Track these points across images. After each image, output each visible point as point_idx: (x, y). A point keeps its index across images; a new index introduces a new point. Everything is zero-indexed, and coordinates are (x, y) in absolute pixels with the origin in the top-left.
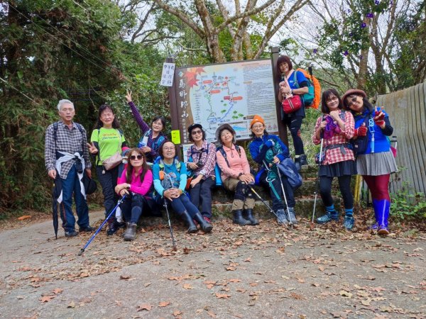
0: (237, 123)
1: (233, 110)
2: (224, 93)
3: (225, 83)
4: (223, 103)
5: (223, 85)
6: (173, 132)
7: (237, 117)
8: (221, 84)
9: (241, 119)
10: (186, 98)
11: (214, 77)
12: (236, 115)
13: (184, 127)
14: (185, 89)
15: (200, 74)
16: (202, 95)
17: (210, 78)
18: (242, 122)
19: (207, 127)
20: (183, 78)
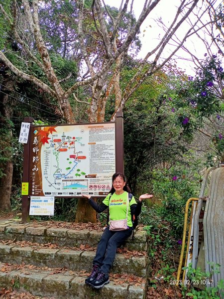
0: (79, 180)
1: (76, 168)
2: (70, 152)
3: (73, 143)
4: (69, 161)
5: (70, 144)
6: (23, 184)
7: (79, 175)
8: (68, 143)
9: (83, 177)
10: (37, 154)
11: (64, 136)
12: (79, 173)
13: (34, 180)
14: (38, 145)
15: (51, 133)
16: (52, 152)
17: (60, 137)
18: (84, 180)
19: (52, 182)
20: (37, 136)
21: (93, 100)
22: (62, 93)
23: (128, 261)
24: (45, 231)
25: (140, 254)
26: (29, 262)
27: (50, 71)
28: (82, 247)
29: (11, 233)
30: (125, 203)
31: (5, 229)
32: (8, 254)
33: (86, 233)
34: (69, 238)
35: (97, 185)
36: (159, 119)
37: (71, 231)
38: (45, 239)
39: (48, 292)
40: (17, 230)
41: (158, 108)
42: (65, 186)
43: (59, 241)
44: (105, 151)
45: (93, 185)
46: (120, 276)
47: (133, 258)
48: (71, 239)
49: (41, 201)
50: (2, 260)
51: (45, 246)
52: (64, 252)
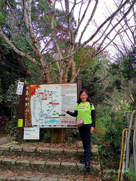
0: (55, 118)
1: (53, 110)
2: (49, 100)
3: (51, 95)
4: (49, 106)
6: (19, 120)
7: (55, 115)
8: (48, 95)
9: (57, 116)
10: (28, 102)
11: (45, 91)
12: (55, 113)
13: (26, 118)
14: (29, 96)
15: (37, 89)
16: (38, 101)
17: (43, 91)
18: (58, 118)
19: (38, 118)
20: (28, 90)
21: (62, 69)
22: (45, 65)
24: (36, 149)
25: (97, 163)
26: (28, 170)
27: (38, 51)
28: (60, 159)
29: (14, 151)
31: (10, 149)
32: (14, 165)
33: (62, 151)
34: (51, 154)
35: (66, 120)
36: (95, 79)
37: (52, 149)
38: (36, 155)
40: (17, 149)
41: (94, 73)
42: (46, 121)
43: (45, 155)
44: (71, 100)
45: (64, 120)
47: (93, 166)
48: (52, 154)
49: (30, 130)
50: (9, 169)
51: (36, 159)
52: (49, 163)
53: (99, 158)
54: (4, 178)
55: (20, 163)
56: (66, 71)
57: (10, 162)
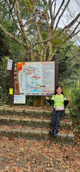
0: (37, 88)
1: (36, 82)
2: (33, 75)
3: (34, 70)
5: (33, 71)
6: (10, 89)
7: (37, 86)
9: (39, 87)
10: (17, 75)
11: (29, 67)
12: (37, 85)
13: (15, 87)
14: (17, 71)
15: (23, 65)
16: (24, 75)
17: (28, 67)
18: (39, 88)
19: (24, 88)
20: (16, 66)
21: (42, 49)
22: (30, 46)
23: (65, 124)
24: (24, 111)
25: (69, 121)
26: (19, 125)
27: (24, 34)
28: (42, 117)
29: (7, 112)
30: (62, 99)
31: (4, 110)
33: (43, 112)
34: (35, 114)
35: (46, 90)
36: (66, 58)
37: (36, 111)
38: (24, 114)
39: (31, 137)
40: (10, 110)
41: (65, 53)
42: (31, 90)
43: (31, 115)
44: (49, 75)
45: (44, 90)
46: (62, 130)
47: (67, 122)
49: (19, 97)
50: (6, 124)
51: (25, 117)
52: (35, 120)
53: (70, 118)
54: (3, 130)
55: (13, 120)
56: (45, 51)
57: (6, 120)
